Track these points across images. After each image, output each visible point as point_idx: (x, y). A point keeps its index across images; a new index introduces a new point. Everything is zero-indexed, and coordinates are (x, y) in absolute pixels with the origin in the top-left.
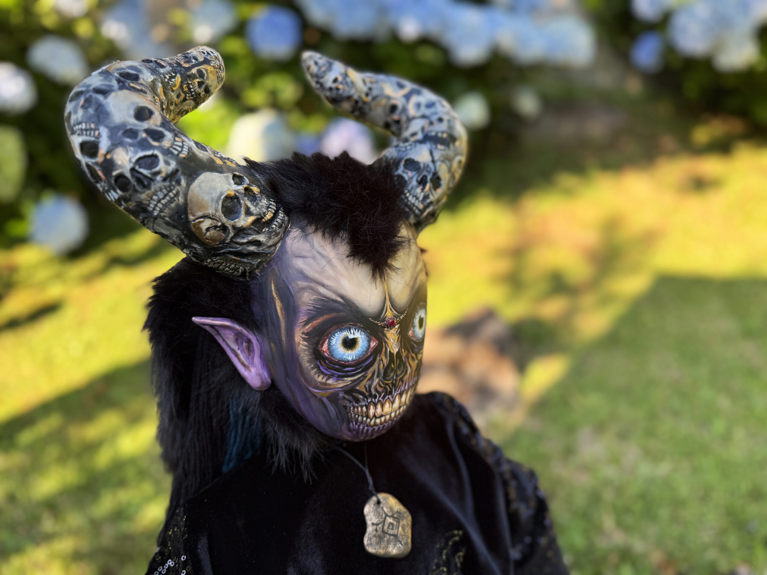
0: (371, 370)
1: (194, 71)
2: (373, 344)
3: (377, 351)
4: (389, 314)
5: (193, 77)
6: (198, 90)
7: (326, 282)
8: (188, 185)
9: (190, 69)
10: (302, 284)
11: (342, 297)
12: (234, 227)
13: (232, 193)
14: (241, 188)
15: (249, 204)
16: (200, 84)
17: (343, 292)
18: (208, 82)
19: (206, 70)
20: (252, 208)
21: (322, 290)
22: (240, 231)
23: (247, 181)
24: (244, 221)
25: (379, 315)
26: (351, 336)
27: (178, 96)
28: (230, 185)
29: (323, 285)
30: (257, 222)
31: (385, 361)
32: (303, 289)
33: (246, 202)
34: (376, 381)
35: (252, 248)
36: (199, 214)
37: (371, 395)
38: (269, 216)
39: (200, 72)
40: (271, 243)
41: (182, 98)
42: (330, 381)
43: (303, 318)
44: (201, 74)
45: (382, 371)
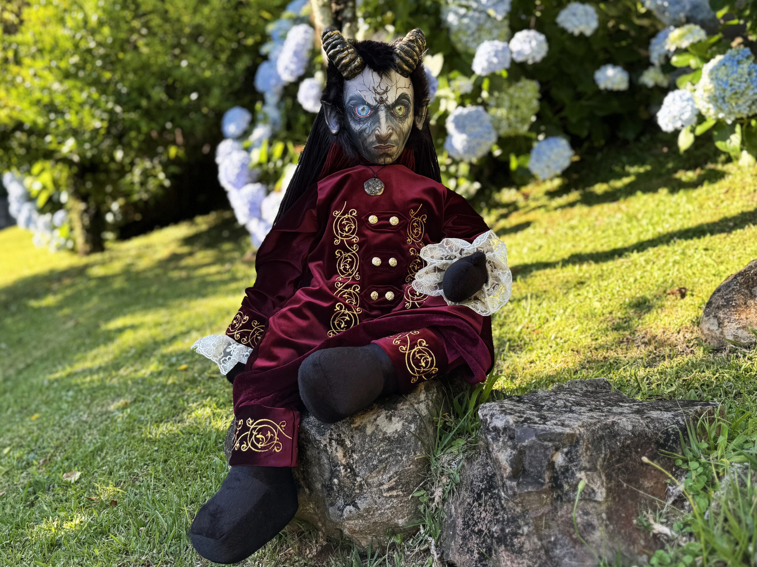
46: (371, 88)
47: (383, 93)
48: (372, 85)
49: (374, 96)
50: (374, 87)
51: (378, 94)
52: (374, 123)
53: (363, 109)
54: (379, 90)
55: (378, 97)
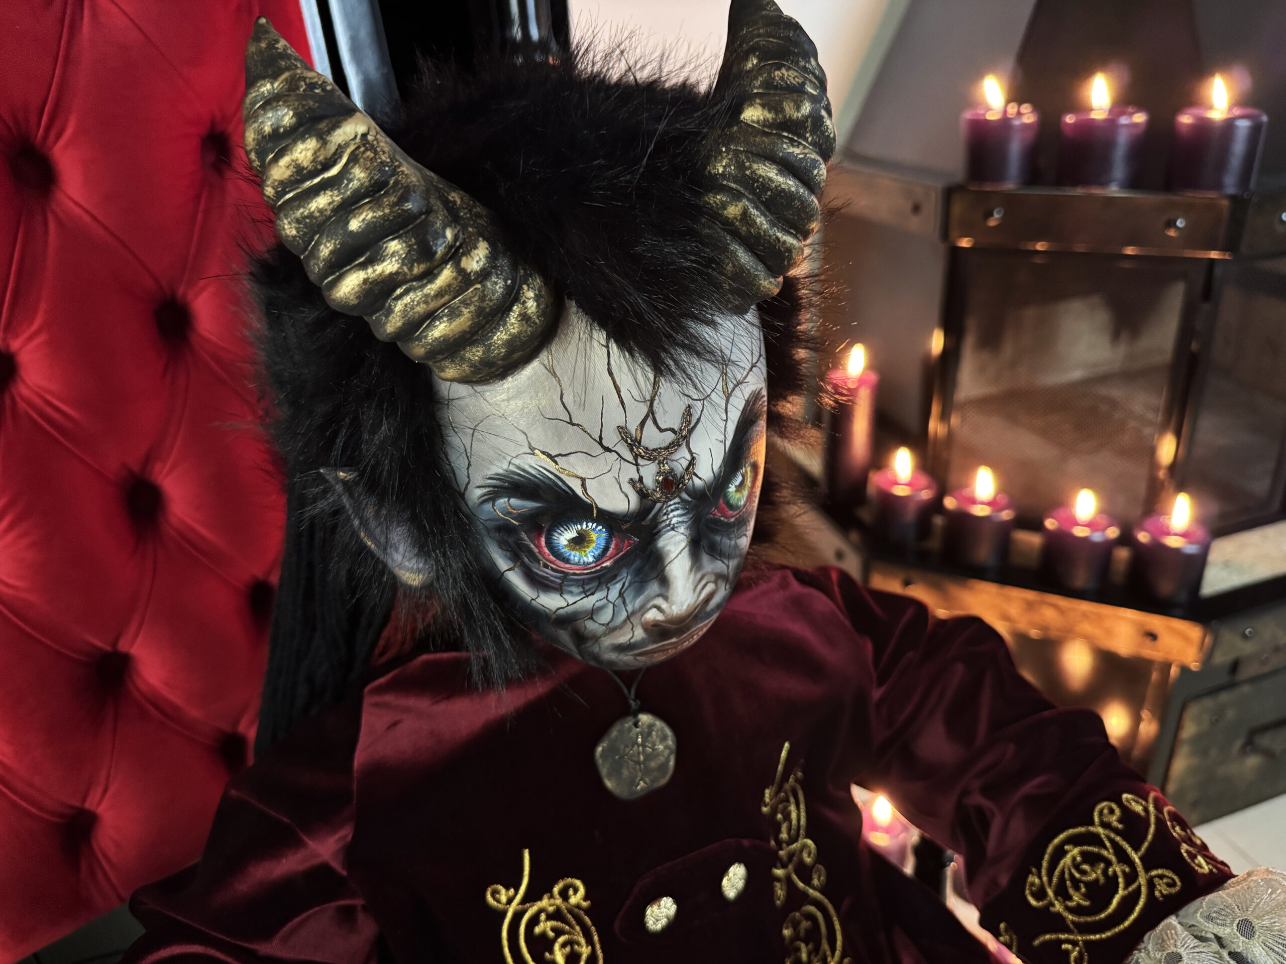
46: (611, 438)
47: (674, 445)
48: (615, 417)
49: (631, 472)
50: (622, 431)
51: (652, 455)
52: (640, 585)
53: (580, 541)
54: (652, 438)
55: (650, 473)
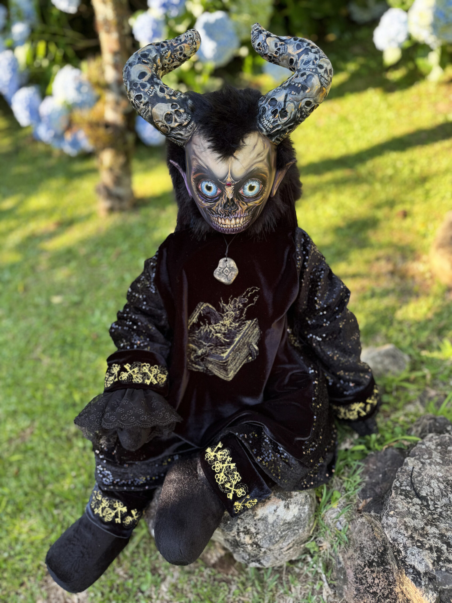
0: (218, 203)
1: (178, 47)
2: (219, 191)
3: (221, 195)
4: (229, 180)
5: (177, 51)
6: (180, 57)
7: (202, 158)
8: (152, 108)
9: (176, 46)
10: (194, 157)
11: (207, 167)
12: (170, 127)
13: (169, 112)
14: (173, 110)
15: (176, 117)
16: (181, 54)
17: (208, 164)
18: (185, 52)
19: (184, 46)
20: (178, 120)
21: (200, 161)
22: (172, 129)
23: (179, 107)
24: (174, 125)
25: (223, 179)
26: (209, 185)
27: (169, 61)
28: (169, 108)
29: (200, 159)
30: (180, 125)
31: (225, 201)
32: (194, 159)
33: (175, 116)
34: (220, 208)
35: (179, 136)
36: (157, 120)
37: (218, 213)
38: (185, 123)
39: (181, 47)
40: (186, 135)
41: (171, 61)
42: (203, 202)
43: (193, 172)
44: (181, 49)
45: (223, 205)
